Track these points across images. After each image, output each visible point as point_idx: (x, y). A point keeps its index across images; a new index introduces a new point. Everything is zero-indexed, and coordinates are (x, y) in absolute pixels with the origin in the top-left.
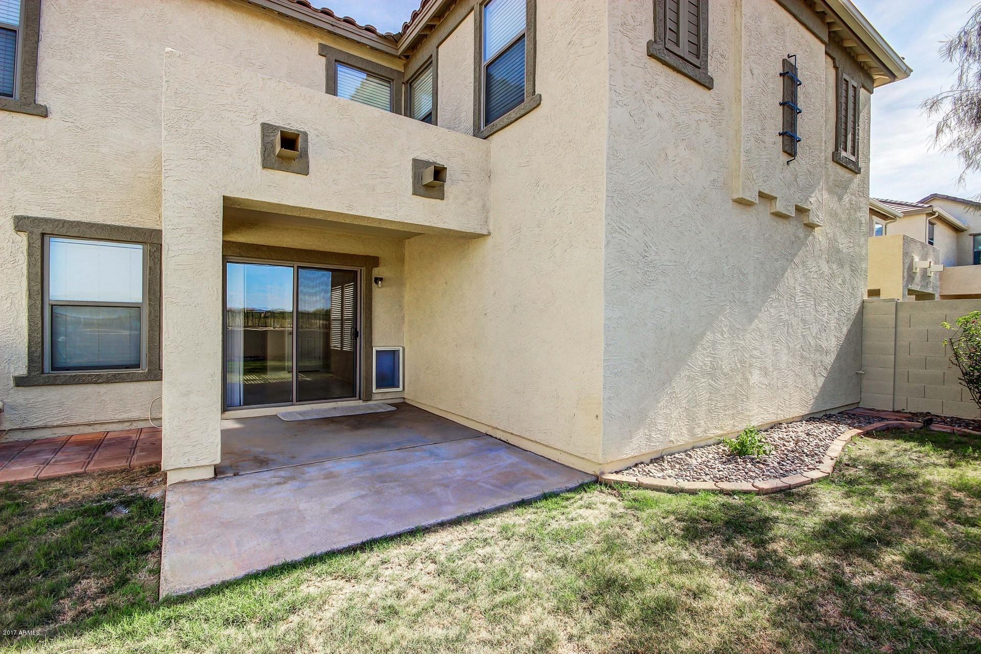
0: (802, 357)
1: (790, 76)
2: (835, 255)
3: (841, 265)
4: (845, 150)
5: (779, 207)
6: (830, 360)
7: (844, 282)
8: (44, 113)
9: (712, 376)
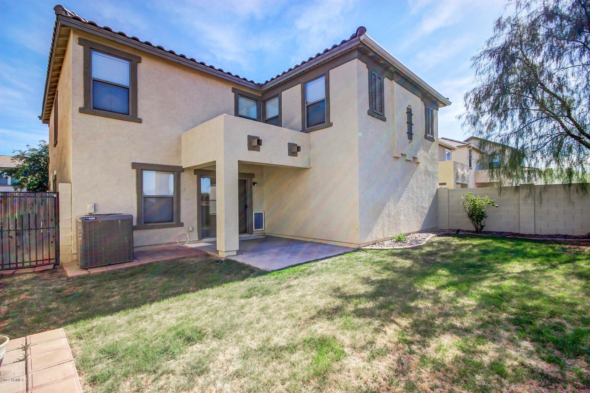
0: (417, 210)
1: (409, 113)
2: (427, 173)
3: (429, 176)
4: (429, 134)
5: (408, 158)
6: (426, 211)
7: (430, 182)
8: (140, 121)
9: (389, 216)
